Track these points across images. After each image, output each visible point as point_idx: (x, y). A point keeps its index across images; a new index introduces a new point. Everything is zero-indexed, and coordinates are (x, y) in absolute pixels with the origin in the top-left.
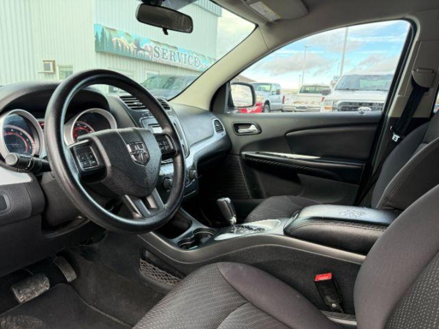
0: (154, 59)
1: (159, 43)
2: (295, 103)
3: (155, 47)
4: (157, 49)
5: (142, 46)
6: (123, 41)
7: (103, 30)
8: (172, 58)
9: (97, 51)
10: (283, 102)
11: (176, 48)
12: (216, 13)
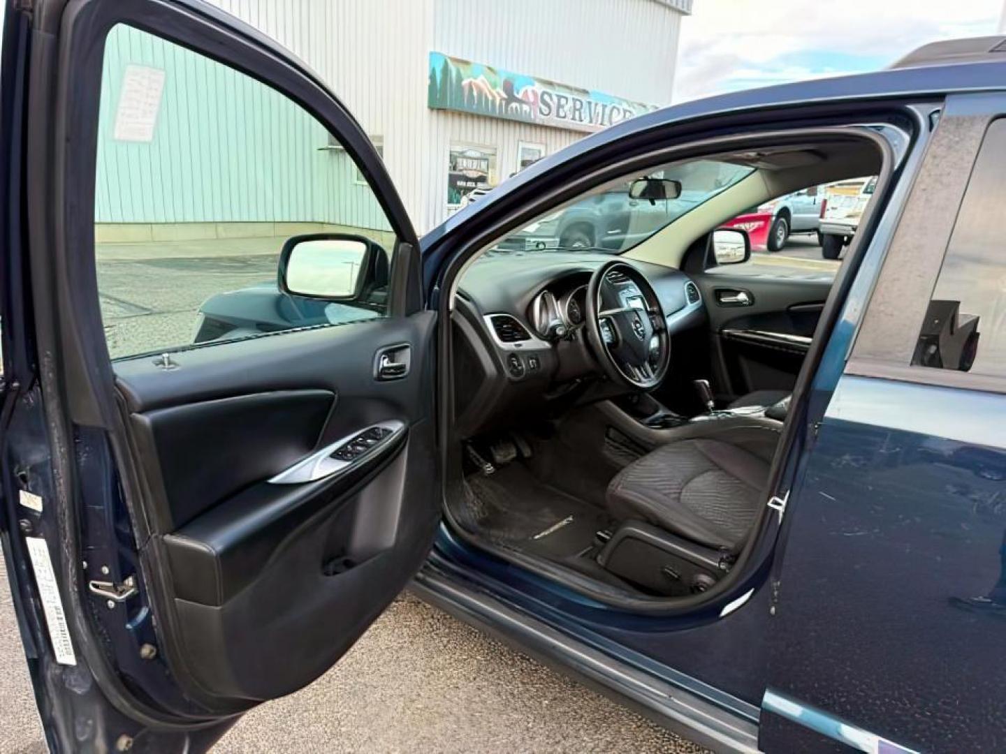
0: (540, 119)
1: (550, 84)
2: (849, 216)
3: (544, 93)
4: (546, 98)
5: (518, 93)
6: (482, 85)
7: (446, 63)
8: (577, 113)
9: (431, 108)
10: (822, 217)
11: (585, 92)
12: (680, 7)
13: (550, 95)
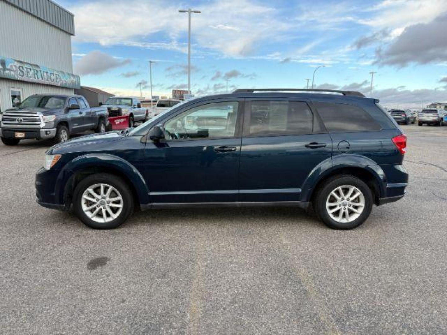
1: (23, 63)
3: (20, 67)
5: (8, 66)
8: (36, 75)
10: (147, 116)
11: (37, 66)
12: (70, 32)
13: (23, 67)
